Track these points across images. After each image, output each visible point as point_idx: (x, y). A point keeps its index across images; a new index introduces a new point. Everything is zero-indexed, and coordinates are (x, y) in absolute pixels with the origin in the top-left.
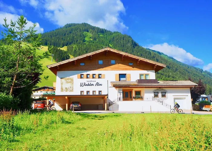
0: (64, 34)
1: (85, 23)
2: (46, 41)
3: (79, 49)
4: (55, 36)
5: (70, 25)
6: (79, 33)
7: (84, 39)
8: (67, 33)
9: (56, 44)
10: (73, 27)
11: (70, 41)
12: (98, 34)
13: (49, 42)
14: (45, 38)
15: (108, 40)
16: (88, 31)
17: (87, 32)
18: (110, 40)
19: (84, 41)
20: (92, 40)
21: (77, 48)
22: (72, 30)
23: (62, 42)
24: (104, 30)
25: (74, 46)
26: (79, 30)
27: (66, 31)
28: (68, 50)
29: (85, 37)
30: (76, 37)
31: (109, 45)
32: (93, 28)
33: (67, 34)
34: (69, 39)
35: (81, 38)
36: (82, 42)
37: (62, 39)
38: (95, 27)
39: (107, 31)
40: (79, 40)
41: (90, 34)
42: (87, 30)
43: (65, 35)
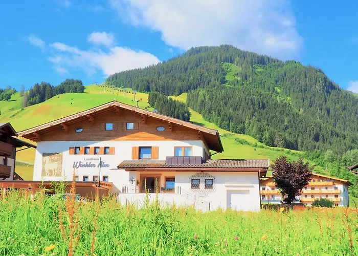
0: (183, 69)
1: (226, 46)
2: (148, 83)
3: (211, 99)
4: (167, 72)
5: (198, 49)
6: (213, 67)
7: (224, 78)
8: (189, 67)
9: (167, 90)
10: (203, 54)
11: (196, 82)
12: (253, 67)
13: (153, 86)
14: (148, 78)
15: (274, 79)
16: (232, 62)
17: (230, 64)
18: (276, 79)
19: (223, 81)
20: (239, 79)
21: (207, 97)
22: (200, 60)
23: (179, 84)
24: (266, 60)
25: (201, 93)
26: (214, 59)
27: (189, 63)
28: (189, 100)
29: (225, 74)
30: (206, 74)
31: (276, 88)
32: (243, 55)
33: (191, 69)
34: (194, 78)
35: (219, 75)
36: (218, 83)
37: (180, 78)
38: (247, 52)
39: (272, 60)
40: (212, 80)
41: (235, 68)
42: (231, 59)
43: (186, 69)
